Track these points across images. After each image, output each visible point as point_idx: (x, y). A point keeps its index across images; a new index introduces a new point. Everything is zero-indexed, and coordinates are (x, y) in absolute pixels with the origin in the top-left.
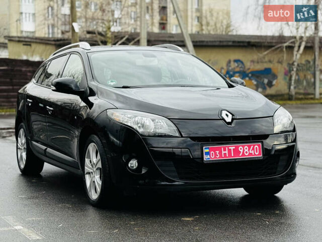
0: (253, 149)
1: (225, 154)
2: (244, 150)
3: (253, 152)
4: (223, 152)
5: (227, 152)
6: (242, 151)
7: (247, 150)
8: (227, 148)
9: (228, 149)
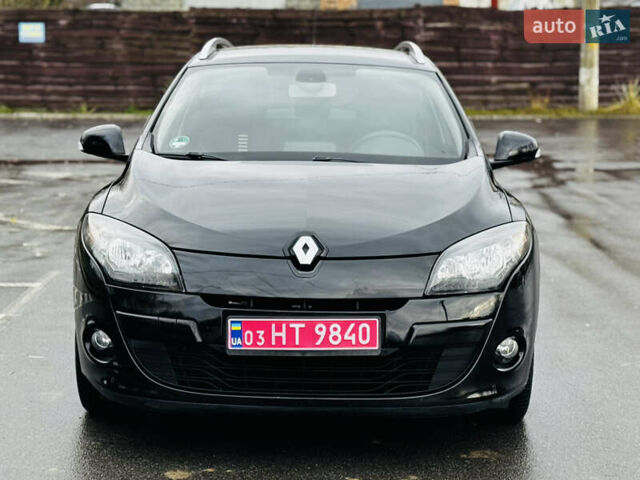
0: (355, 331)
1: (279, 339)
2: (328, 333)
3: (353, 338)
4: (274, 334)
5: (283, 334)
6: (323, 334)
7: (338, 333)
8: (284, 326)
9: (287, 327)
